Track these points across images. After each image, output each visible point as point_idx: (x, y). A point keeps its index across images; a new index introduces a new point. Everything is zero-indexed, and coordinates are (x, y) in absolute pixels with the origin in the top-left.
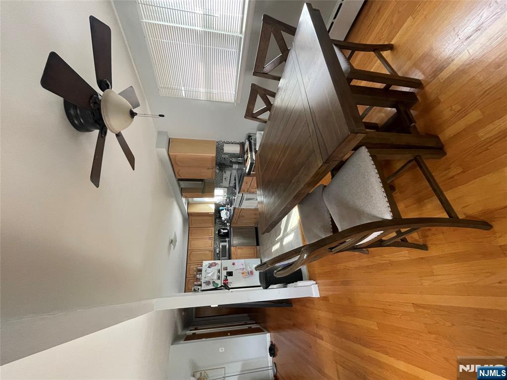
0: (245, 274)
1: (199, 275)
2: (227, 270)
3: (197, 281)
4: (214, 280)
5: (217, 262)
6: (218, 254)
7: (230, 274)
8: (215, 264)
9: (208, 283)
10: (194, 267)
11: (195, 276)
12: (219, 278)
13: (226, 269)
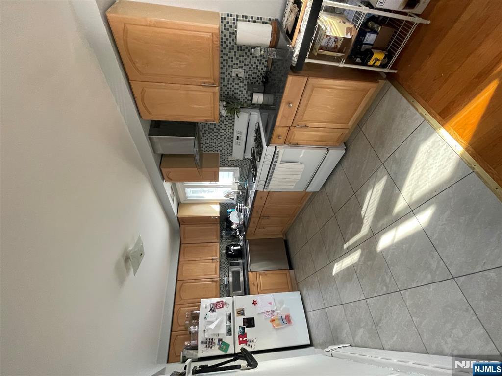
0: (277, 322)
1: (195, 326)
2: (243, 314)
3: (189, 340)
4: (220, 337)
5: (224, 299)
6: (226, 286)
7: (250, 322)
8: (223, 305)
9: (209, 343)
10: (185, 311)
11: (187, 328)
12: (229, 332)
13: (241, 312)
